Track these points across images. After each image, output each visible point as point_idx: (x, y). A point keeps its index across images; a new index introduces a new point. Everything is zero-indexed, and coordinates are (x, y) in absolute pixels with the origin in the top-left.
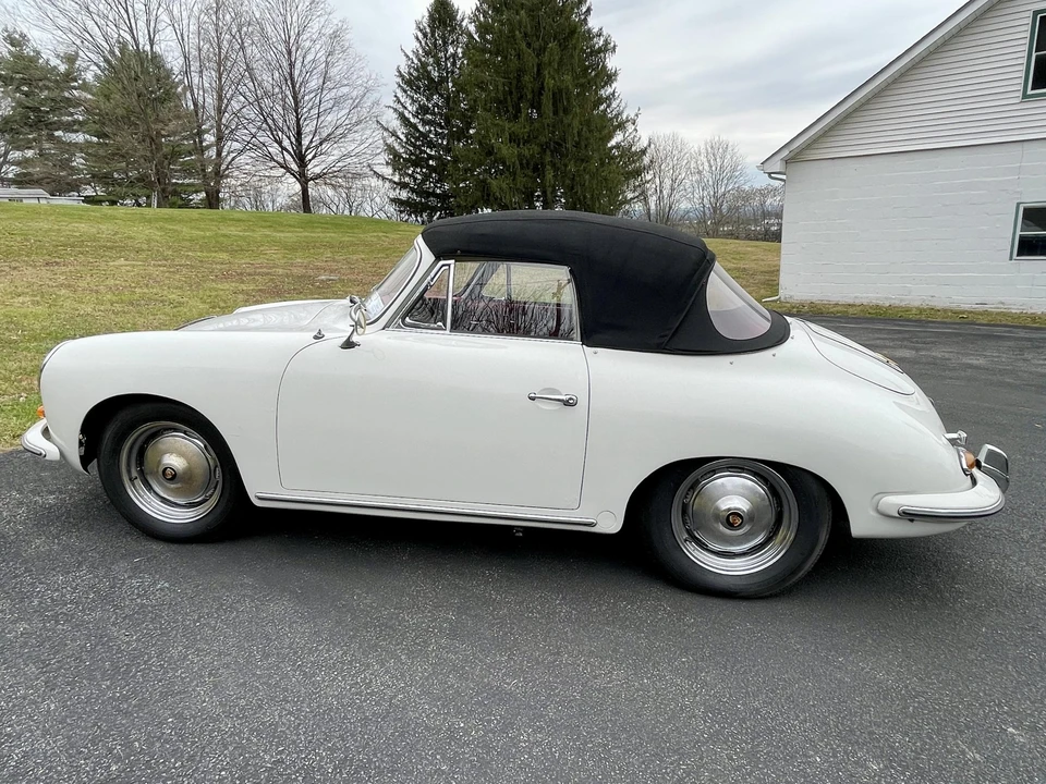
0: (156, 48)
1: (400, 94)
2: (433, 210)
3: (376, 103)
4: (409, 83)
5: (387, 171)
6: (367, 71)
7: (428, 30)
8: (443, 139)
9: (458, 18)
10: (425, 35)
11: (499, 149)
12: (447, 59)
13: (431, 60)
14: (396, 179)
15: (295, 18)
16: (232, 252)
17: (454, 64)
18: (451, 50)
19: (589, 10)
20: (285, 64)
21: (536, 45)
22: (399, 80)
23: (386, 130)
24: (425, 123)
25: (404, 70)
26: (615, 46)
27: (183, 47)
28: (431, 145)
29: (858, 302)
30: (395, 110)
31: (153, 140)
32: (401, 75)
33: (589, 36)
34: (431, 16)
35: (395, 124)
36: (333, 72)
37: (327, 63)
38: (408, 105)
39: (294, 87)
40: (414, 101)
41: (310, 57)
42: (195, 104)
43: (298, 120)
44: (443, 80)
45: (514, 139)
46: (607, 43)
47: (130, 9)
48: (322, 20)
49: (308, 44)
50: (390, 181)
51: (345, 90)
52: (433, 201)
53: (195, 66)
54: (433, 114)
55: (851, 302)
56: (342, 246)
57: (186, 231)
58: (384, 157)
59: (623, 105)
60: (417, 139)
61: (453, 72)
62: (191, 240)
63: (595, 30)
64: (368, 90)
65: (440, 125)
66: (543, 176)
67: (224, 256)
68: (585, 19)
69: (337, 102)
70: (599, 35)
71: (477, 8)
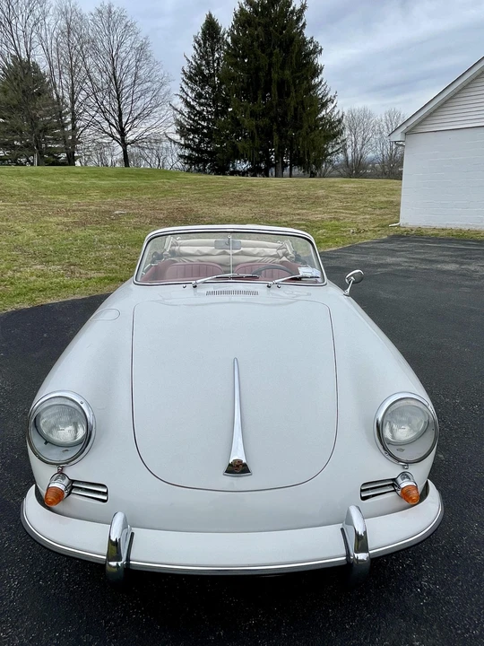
0: (32, 60)
1: (184, 86)
2: (206, 162)
3: (168, 93)
4: (190, 78)
5: (177, 137)
6: (162, 72)
7: (202, 42)
8: (211, 115)
9: (221, 33)
10: (200, 45)
11: (244, 121)
12: (214, 62)
13: (204, 62)
14: (182, 142)
15: (115, 37)
16: (70, 195)
17: (218, 64)
18: (217, 55)
19: (304, 24)
20: (110, 68)
21: (268, 51)
22: (183, 76)
23: (176, 110)
24: (201, 105)
25: (187, 69)
26: (321, 49)
27: (49, 59)
28: (204, 119)
29: (449, 227)
30: (181, 97)
31: (33, 120)
32: (185, 73)
33: (304, 42)
34: (204, 32)
35: (181, 106)
36: (141, 73)
37: (137, 67)
38: (189, 93)
39: (116, 84)
40: (193, 90)
41: (126, 64)
42: (58, 96)
43: (120, 106)
44: (212, 76)
45: (253, 115)
46: (316, 47)
47: (14, 35)
48: (133, 38)
49: (124, 55)
50: (179, 143)
51: (148, 84)
52: (205, 156)
53: (56, 72)
54: (206, 98)
55: (444, 227)
56: (139, 189)
57: (44, 181)
58: (174, 128)
59: (328, 89)
60: (195, 116)
61: (218, 70)
62: (46, 187)
63: (308, 39)
64: (163, 84)
65: (209, 105)
66: (272, 139)
67: (64, 198)
68: (301, 31)
69: (144, 92)
70: (311, 42)
71: (233, 26)
